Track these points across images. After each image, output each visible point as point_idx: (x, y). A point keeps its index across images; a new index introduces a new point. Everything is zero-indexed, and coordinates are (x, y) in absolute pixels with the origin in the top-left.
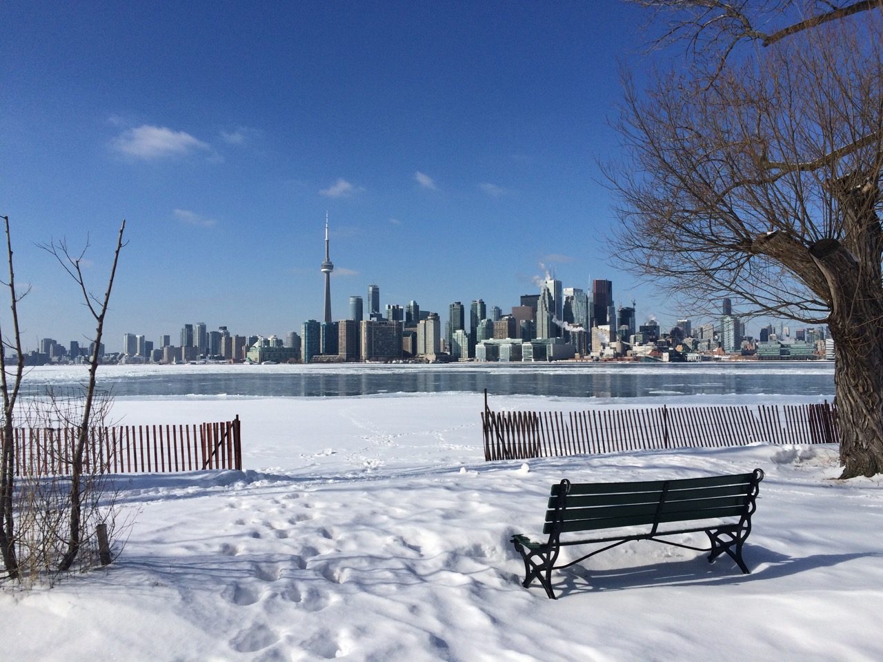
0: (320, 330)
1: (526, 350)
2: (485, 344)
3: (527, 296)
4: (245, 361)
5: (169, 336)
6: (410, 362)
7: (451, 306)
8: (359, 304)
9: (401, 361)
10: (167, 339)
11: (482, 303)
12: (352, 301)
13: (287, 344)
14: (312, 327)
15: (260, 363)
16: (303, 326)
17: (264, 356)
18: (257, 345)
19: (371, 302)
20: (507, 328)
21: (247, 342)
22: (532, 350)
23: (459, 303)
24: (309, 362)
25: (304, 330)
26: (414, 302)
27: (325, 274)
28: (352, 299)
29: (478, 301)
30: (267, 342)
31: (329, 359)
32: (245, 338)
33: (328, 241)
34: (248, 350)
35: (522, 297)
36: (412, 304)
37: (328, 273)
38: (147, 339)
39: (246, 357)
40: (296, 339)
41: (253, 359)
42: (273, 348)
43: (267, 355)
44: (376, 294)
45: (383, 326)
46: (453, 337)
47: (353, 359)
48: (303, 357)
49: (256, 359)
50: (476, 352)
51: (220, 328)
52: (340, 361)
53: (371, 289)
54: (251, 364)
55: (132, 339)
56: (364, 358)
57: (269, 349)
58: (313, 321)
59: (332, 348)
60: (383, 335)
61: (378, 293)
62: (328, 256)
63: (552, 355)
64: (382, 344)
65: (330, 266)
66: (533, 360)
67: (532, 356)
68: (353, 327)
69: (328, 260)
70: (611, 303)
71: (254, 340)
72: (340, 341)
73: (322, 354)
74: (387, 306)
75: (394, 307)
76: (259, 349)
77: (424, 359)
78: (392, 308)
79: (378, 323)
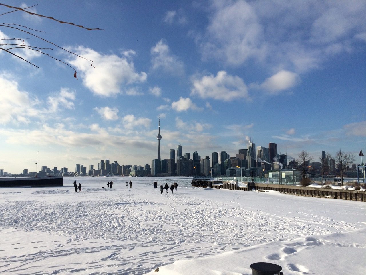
0: (160, 163)
1: (247, 172)
2: (230, 169)
3: (241, 150)
5: (93, 165)
7: (212, 153)
8: (173, 152)
10: (92, 166)
12: (170, 151)
14: (157, 162)
15: (136, 176)
17: (137, 173)
19: (178, 151)
20: (237, 162)
23: (216, 152)
24: (156, 176)
25: (151, 163)
27: (158, 140)
29: (224, 152)
31: (164, 175)
33: (159, 127)
35: (239, 150)
36: (195, 152)
38: (84, 166)
39: (129, 174)
41: (133, 175)
44: (180, 148)
45: (186, 161)
46: (215, 166)
47: (174, 175)
48: (152, 174)
50: (226, 173)
51: (114, 162)
52: (169, 176)
53: (178, 146)
55: (78, 166)
56: (178, 174)
59: (165, 170)
60: (186, 165)
64: (185, 169)
68: (173, 161)
70: (277, 153)
72: (168, 167)
75: (188, 153)
79: (184, 160)
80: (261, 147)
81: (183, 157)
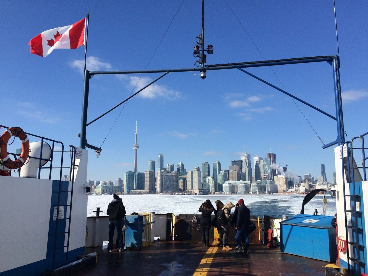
0: (134, 177)
1: (253, 187)
2: (229, 184)
3: (234, 161)
4: (93, 193)
6: (186, 194)
7: (203, 164)
8: (153, 164)
9: (180, 194)
11: (219, 163)
12: (149, 162)
13: (116, 184)
14: (130, 175)
15: (101, 195)
16: (125, 175)
17: (103, 191)
18: (100, 185)
19: (159, 163)
20: (237, 175)
21: (95, 184)
22: (257, 187)
23: (207, 163)
24: (128, 194)
25: (126, 177)
26: (182, 163)
27: (135, 150)
28: (149, 161)
29: (217, 162)
30: (105, 183)
31: (139, 192)
32: (93, 182)
33: (137, 134)
34: (95, 187)
35: (232, 161)
36: (180, 164)
37: (136, 149)
39: (94, 191)
40: (121, 182)
41: (97, 192)
42: (108, 186)
43: (105, 190)
44: (162, 159)
45: (169, 174)
46: (206, 180)
47: (153, 192)
48: (125, 191)
49: (99, 192)
50: (224, 188)
52: (145, 193)
53: (159, 156)
54: (96, 195)
56: (158, 192)
57: (106, 187)
58: (130, 172)
59: (141, 186)
60: (168, 179)
61: (163, 158)
62: (136, 142)
63: (269, 190)
64: (168, 184)
65: (138, 146)
66: (258, 193)
67: (257, 191)
68: (152, 174)
69: (137, 143)
71: (98, 183)
72: (145, 182)
73: (135, 190)
74: (168, 165)
75: (171, 165)
76: (101, 187)
77: (192, 192)
78: (170, 165)
79: (166, 172)
80: (259, 157)
81: (165, 169)
